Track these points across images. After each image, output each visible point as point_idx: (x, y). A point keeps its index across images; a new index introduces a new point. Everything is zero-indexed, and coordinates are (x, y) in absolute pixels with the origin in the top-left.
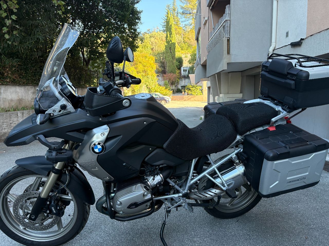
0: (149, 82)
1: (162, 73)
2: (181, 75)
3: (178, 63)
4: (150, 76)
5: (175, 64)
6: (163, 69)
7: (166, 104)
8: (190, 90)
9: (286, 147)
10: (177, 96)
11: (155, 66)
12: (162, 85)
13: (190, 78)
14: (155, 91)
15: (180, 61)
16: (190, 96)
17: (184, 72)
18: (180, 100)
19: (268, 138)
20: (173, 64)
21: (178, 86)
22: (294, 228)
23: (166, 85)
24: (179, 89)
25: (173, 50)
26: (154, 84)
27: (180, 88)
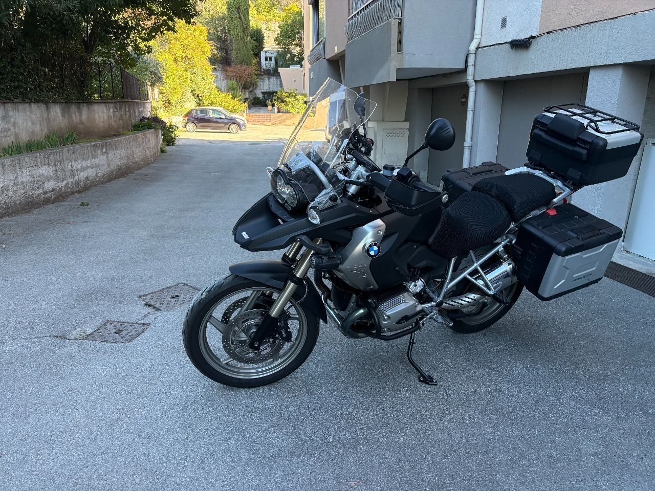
0: (197, 82)
1: (222, 64)
2: (261, 68)
3: (254, 42)
4: (198, 70)
5: (249, 44)
6: (224, 55)
7: (239, 131)
8: (283, 102)
9: (578, 238)
10: (257, 114)
11: (209, 49)
12: (223, 90)
13: (280, 75)
14: (210, 102)
15: (258, 38)
16: (283, 114)
17: (267, 62)
18: (265, 123)
19: (551, 225)
20: (245, 44)
21: (256, 91)
22: (556, 337)
23: (233, 89)
24: (258, 98)
25: (244, 14)
26: (207, 87)
27: (260, 96)
